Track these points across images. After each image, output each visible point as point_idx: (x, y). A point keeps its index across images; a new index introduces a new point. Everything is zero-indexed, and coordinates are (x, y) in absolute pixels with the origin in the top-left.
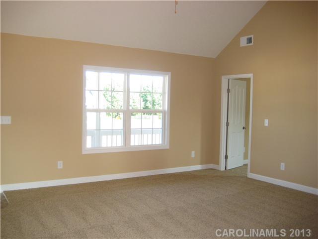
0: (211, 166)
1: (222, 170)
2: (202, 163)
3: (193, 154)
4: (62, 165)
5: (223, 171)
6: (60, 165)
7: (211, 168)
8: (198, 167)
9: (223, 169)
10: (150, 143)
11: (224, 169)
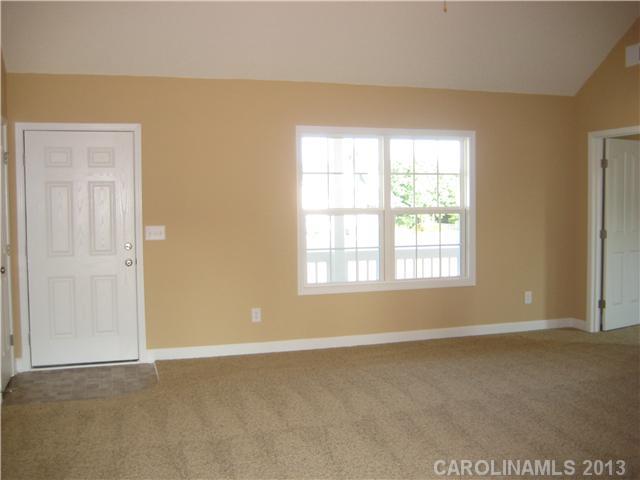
0: (570, 322)
1: (592, 331)
2: (548, 317)
3: (528, 297)
4: (259, 315)
5: (594, 334)
6: (256, 315)
7: (571, 326)
8: (540, 325)
9: (594, 328)
10: (436, 275)
11: (597, 330)
